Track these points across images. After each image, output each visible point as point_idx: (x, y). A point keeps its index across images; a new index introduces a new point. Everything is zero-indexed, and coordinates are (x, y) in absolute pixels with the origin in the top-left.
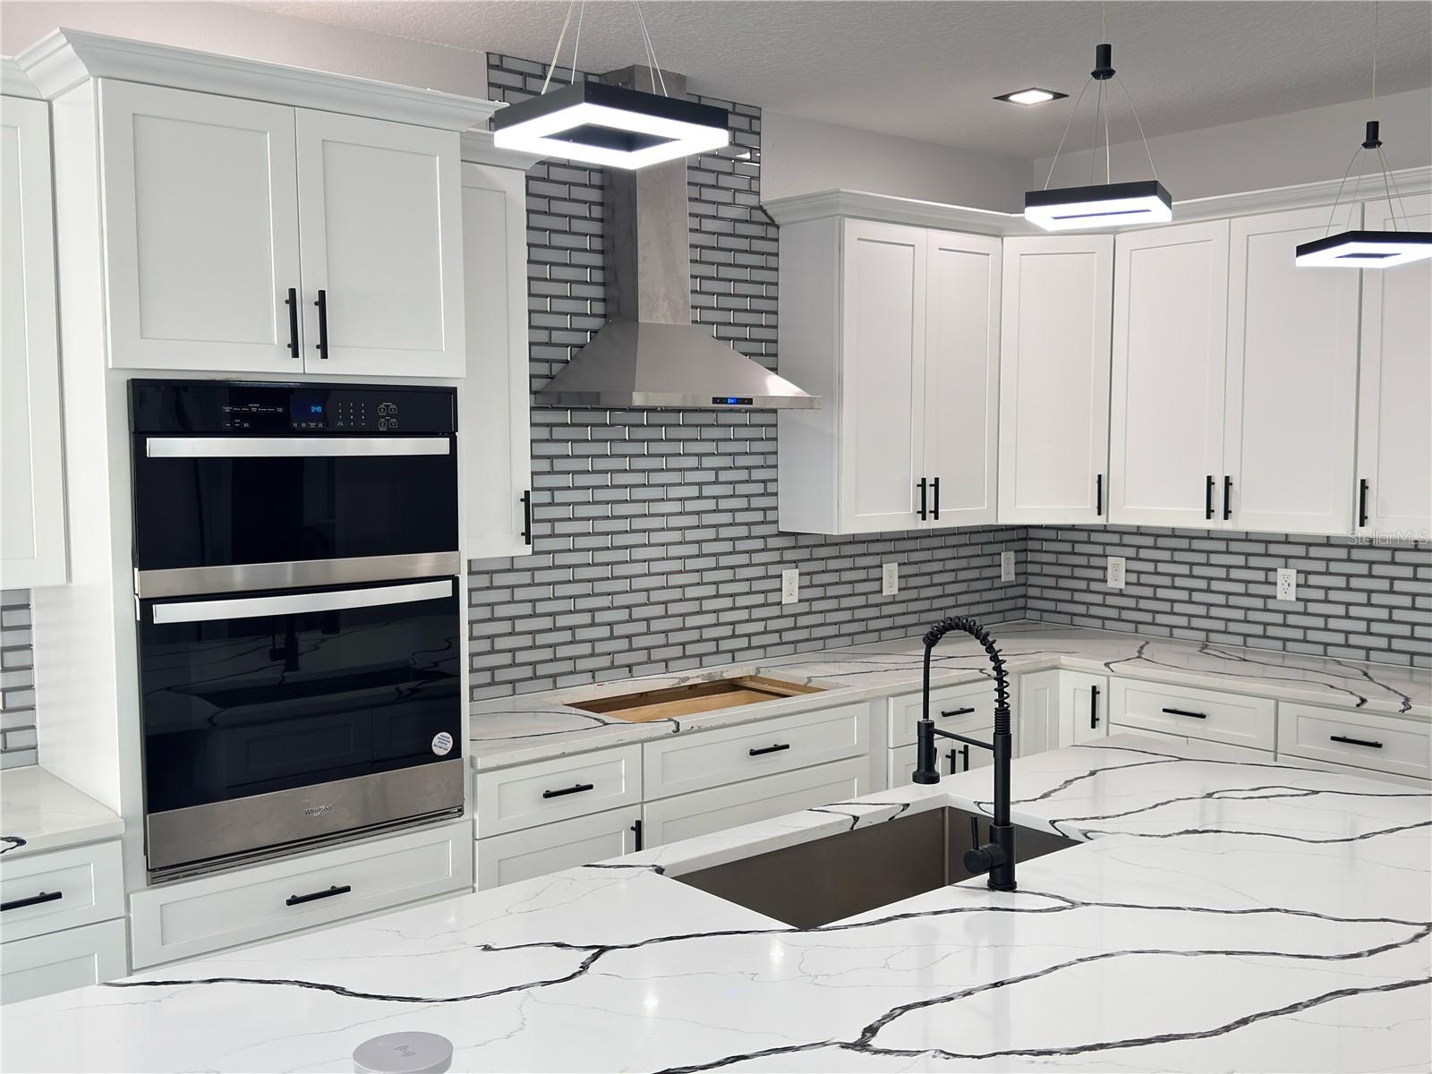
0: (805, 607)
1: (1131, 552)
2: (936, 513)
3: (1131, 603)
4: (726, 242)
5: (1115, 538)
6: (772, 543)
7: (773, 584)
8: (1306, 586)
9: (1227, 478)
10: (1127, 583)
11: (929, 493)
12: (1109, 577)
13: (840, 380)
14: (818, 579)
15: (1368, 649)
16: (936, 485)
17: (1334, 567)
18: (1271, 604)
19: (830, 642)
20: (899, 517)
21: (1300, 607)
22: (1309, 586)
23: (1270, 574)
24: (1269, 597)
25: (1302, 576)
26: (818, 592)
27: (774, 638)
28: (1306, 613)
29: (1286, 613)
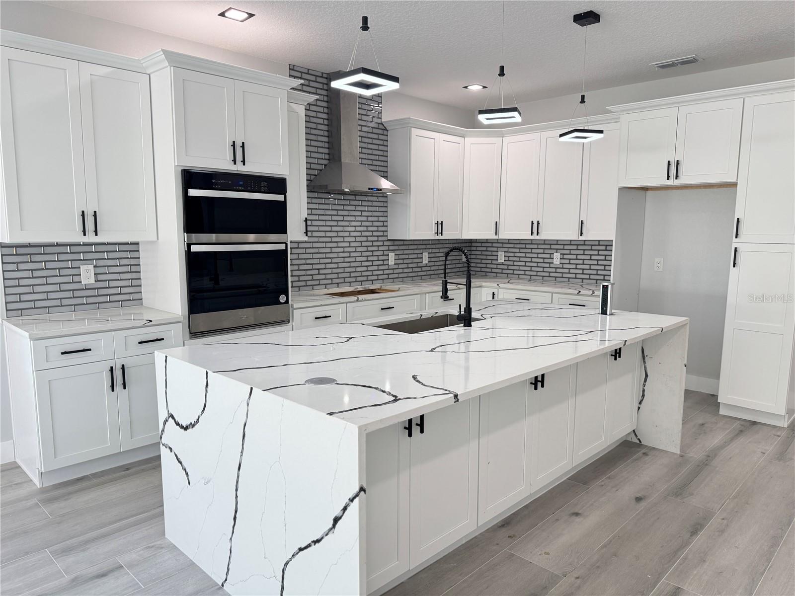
0: (396, 266)
1: (506, 250)
2: (442, 233)
3: (506, 267)
4: (370, 135)
5: (500, 245)
6: (386, 243)
7: (385, 258)
8: (563, 259)
9: (538, 221)
10: (504, 260)
11: (439, 226)
12: (499, 259)
13: (410, 185)
14: (401, 257)
15: (583, 279)
16: (442, 224)
17: (572, 252)
18: (552, 265)
19: (405, 279)
20: (429, 234)
21: (561, 266)
22: (564, 259)
23: (552, 255)
24: (551, 263)
25: (562, 255)
26: (401, 261)
27: (386, 277)
28: (563, 268)
29: (556, 268)
